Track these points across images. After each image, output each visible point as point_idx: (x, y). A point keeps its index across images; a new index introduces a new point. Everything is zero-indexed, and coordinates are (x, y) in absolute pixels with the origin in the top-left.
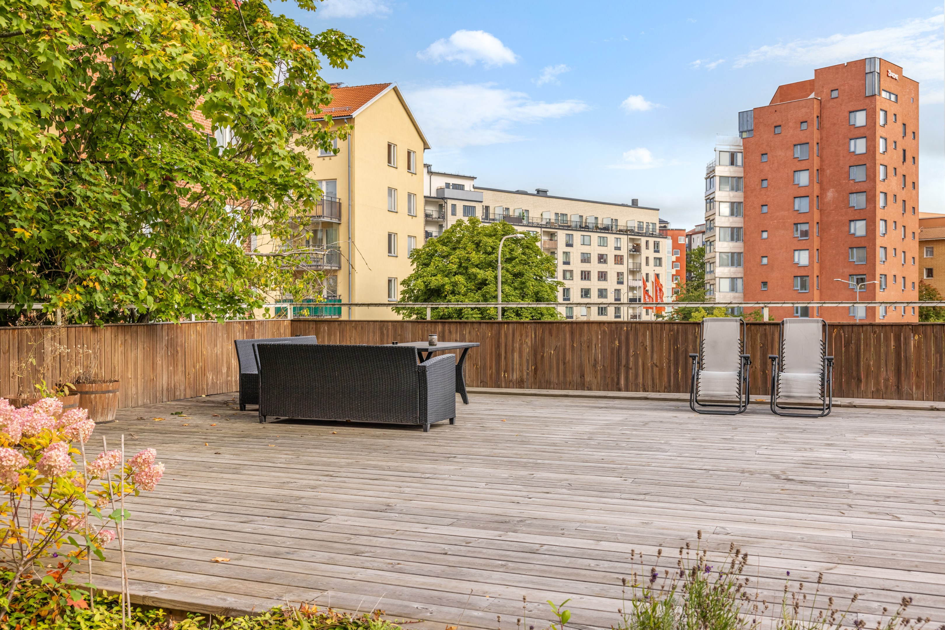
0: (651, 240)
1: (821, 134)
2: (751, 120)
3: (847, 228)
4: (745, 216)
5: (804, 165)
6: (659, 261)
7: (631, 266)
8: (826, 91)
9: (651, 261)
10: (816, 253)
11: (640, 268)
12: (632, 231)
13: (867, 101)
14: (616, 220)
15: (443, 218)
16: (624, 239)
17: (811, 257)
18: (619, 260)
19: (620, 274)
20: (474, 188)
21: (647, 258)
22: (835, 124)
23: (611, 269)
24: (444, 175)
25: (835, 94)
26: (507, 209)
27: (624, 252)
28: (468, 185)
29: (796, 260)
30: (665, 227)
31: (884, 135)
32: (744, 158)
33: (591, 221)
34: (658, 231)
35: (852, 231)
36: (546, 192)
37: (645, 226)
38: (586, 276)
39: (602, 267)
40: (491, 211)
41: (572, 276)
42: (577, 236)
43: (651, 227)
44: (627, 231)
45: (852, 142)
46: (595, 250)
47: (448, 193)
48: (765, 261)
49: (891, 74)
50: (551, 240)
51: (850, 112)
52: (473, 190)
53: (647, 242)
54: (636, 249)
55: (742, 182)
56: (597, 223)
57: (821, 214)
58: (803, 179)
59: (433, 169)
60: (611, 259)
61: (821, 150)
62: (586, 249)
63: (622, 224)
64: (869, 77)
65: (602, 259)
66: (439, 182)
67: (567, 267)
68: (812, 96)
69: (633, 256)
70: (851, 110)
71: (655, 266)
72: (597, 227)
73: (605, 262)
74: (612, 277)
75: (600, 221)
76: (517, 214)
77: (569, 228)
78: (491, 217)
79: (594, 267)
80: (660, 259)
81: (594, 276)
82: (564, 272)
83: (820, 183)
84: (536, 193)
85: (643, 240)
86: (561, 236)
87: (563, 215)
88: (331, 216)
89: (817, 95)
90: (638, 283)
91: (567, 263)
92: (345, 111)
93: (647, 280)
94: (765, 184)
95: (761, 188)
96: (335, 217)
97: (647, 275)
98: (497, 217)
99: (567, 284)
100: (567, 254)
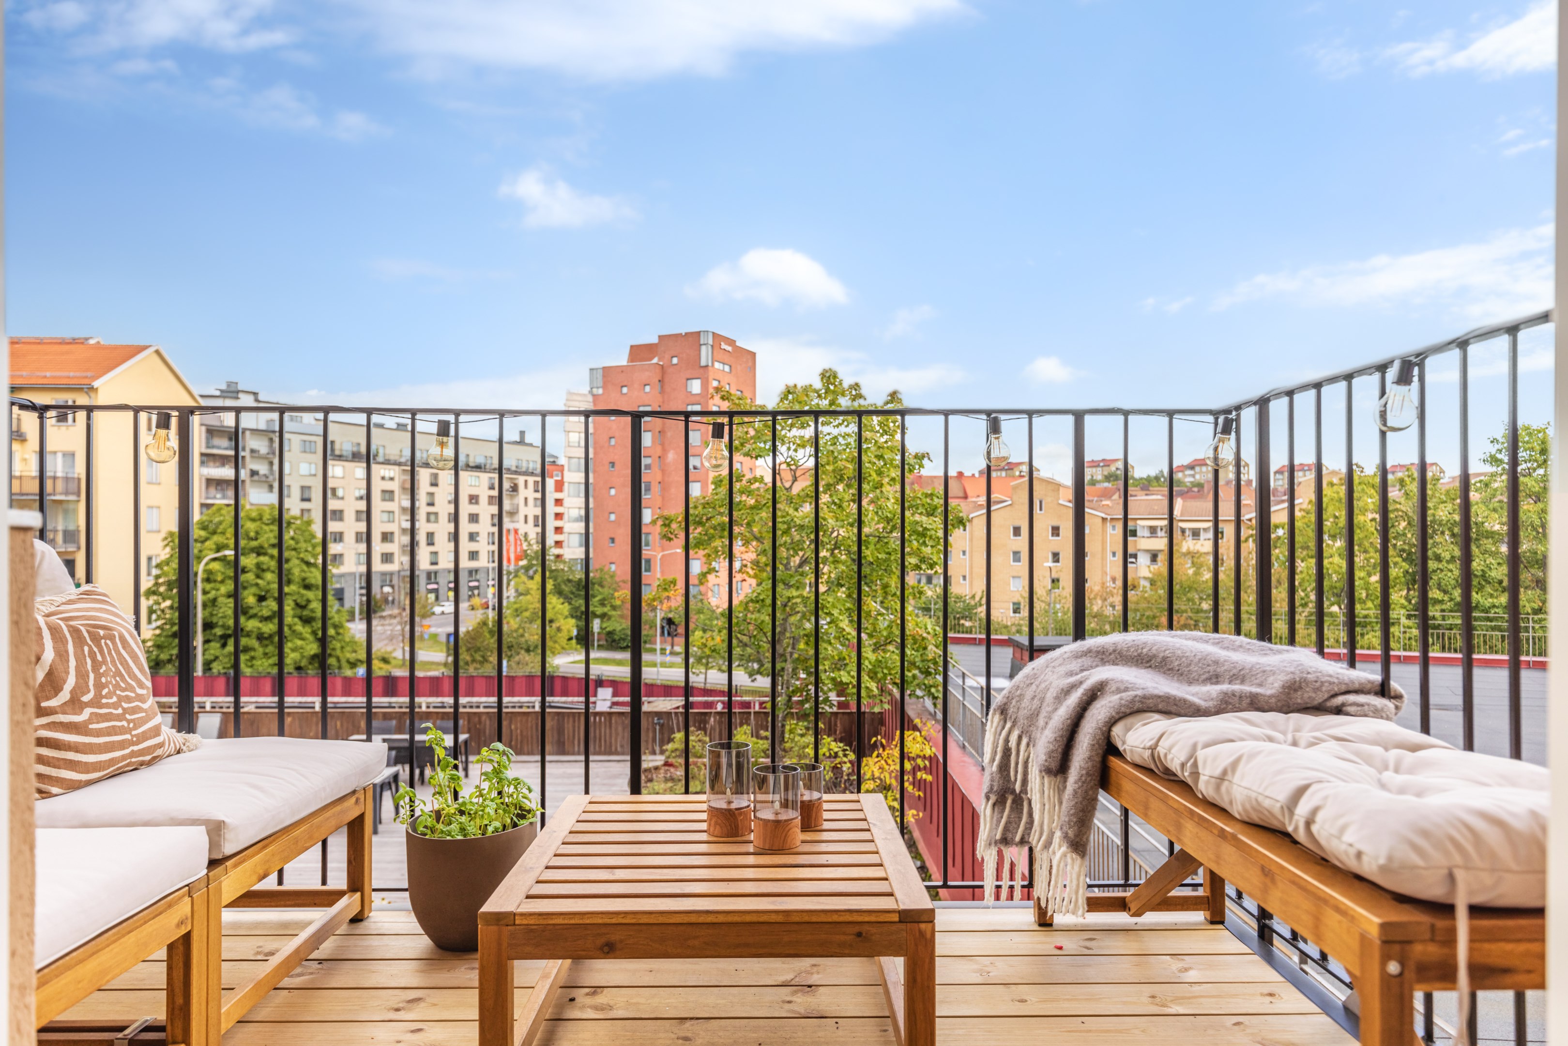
0: (531, 480)
1: (663, 397)
2: (600, 377)
4: (594, 472)
5: (647, 427)
7: (507, 507)
8: (667, 356)
9: (530, 502)
10: (658, 511)
11: (518, 509)
12: (508, 469)
13: (701, 371)
14: (491, 458)
15: (273, 454)
17: (653, 515)
18: (493, 500)
19: (494, 516)
20: (315, 419)
21: (526, 499)
22: (674, 389)
23: (484, 510)
25: (675, 361)
26: (358, 444)
27: (499, 492)
30: (554, 461)
35: (690, 492)
37: (524, 466)
38: (453, 518)
39: (473, 509)
40: (336, 446)
41: (436, 518)
42: (444, 475)
43: (530, 466)
46: (464, 491)
48: (613, 517)
49: (724, 346)
50: (412, 479)
51: (687, 379)
53: (526, 482)
54: (514, 488)
55: (591, 438)
56: (467, 461)
57: (662, 474)
60: (483, 500)
64: (703, 347)
65: (474, 499)
67: (431, 509)
68: (655, 360)
69: (511, 496)
70: (688, 377)
71: (536, 507)
72: (468, 466)
73: (477, 503)
74: (485, 519)
75: (470, 459)
77: (433, 466)
78: (336, 453)
79: (464, 509)
81: (464, 518)
82: (429, 514)
83: (662, 444)
84: (394, 426)
85: (521, 480)
86: (424, 475)
88: (67, 493)
89: (659, 360)
90: (516, 525)
91: (431, 504)
92: (86, 377)
93: (526, 522)
94: (613, 442)
95: (610, 446)
96: (73, 494)
97: (526, 517)
98: (344, 453)
99: (431, 527)
100: (431, 494)
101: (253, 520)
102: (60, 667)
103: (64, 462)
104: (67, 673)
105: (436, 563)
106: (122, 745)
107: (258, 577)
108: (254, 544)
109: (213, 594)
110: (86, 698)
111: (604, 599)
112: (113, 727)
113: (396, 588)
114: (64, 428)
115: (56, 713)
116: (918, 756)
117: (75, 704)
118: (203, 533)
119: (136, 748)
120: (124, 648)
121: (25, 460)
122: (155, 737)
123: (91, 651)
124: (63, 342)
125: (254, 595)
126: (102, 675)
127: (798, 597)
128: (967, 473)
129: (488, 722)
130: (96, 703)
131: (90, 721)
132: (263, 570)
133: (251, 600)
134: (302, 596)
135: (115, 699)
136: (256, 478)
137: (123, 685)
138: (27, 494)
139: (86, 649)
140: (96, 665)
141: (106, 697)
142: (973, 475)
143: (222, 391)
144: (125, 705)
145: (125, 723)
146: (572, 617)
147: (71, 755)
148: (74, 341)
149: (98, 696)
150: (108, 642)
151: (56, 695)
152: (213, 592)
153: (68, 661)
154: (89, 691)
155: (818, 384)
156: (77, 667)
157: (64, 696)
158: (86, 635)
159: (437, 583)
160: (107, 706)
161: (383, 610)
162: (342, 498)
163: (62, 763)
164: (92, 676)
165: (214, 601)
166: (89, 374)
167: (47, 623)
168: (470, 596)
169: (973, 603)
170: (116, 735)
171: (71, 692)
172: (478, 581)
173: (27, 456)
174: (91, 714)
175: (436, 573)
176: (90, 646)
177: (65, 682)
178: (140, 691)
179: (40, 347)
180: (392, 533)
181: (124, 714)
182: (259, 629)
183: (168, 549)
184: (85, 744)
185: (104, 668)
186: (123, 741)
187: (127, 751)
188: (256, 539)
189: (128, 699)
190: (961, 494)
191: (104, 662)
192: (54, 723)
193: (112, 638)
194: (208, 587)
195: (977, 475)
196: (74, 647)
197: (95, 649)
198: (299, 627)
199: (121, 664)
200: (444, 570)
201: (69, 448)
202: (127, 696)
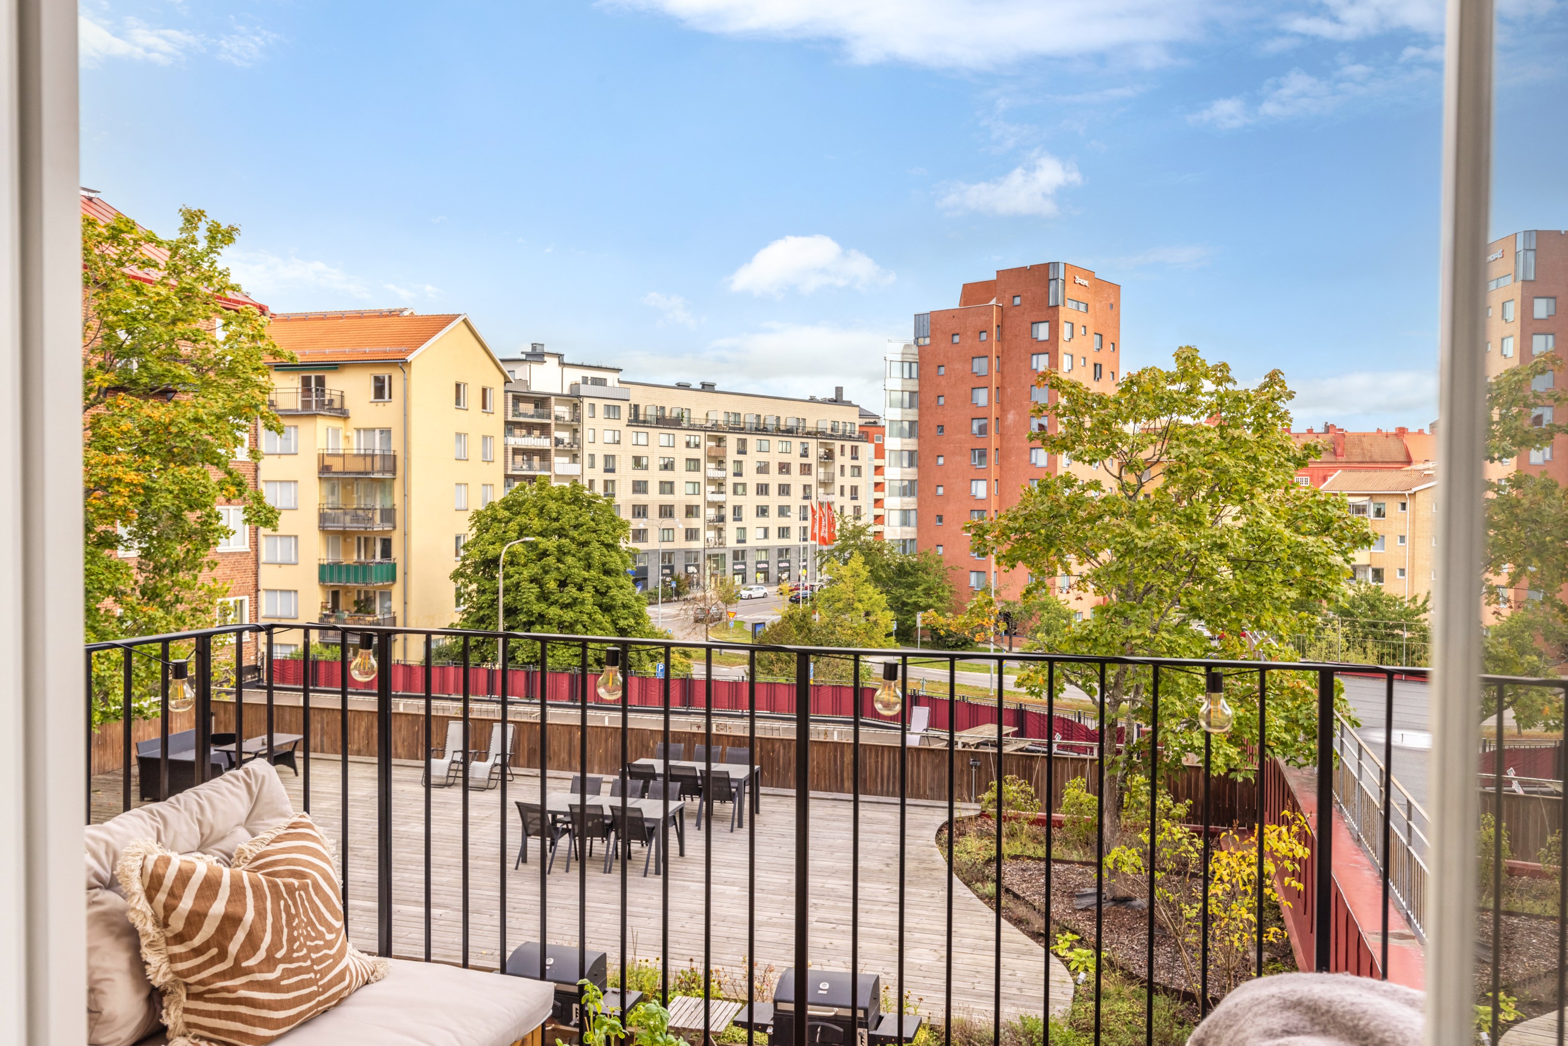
0: (848, 445)
1: (1002, 346)
2: (927, 326)
3: (1027, 457)
4: (919, 438)
5: (983, 382)
6: (857, 471)
7: (822, 477)
8: (1008, 296)
9: (848, 471)
10: (994, 485)
11: (833, 479)
12: (823, 433)
13: (1050, 312)
14: (804, 420)
15: (579, 420)
16: (812, 444)
17: (989, 489)
18: (806, 469)
19: (806, 487)
20: (620, 382)
21: (842, 467)
22: (1016, 336)
23: (796, 480)
24: (582, 366)
25: (1017, 301)
26: (663, 408)
27: (812, 459)
28: (612, 379)
29: (973, 492)
30: (875, 423)
31: (1070, 351)
32: (920, 369)
33: (771, 422)
34: (857, 433)
35: (1033, 461)
36: (713, 386)
37: (841, 428)
38: (763, 489)
39: (784, 479)
40: (641, 411)
41: (744, 490)
42: (752, 441)
43: (848, 428)
44: (817, 433)
45: (1035, 357)
46: (774, 459)
47: (584, 390)
48: (941, 491)
49: (1079, 280)
50: (718, 446)
51: (1033, 323)
52: (617, 385)
53: (842, 447)
54: (829, 455)
55: (916, 396)
56: (778, 424)
57: (1001, 440)
58: (982, 397)
59: (566, 360)
60: (795, 469)
61: (1002, 364)
62: (763, 457)
63: (810, 425)
64: (1053, 283)
65: (784, 468)
66: (575, 376)
67: (738, 480)
68: (994, 301)
69: (825, 465)
70: (1034, 320)
71: (853, 476)
72: (778, 430)
73: (788, 472)
74: (797, 491)
75: (782, 422)
76: (674, 415)
77: (742, 430)
78: (641, 418)
79: (774, 479)
80: (859, 468)
81: (774, 490)
82: (735, 485)
83: (1001, 403)
84: (700, 387)
85: (837, 445)
86: (732, 440)
87: (735, 414)
88: (383, 471)
89: (998, 301)
90: (830, 498)
91: (738, 474)
92: (401, 351)
93: (842, 494)
94: (942, 401)
95: (938, 405)
96: (389, 471)
97: (842, 487)
98: (648, 418)
99: (738, 500)
100: (739, 463)
101: (557, 500)
102: (259, 926)
103: (381, 439)
104: (265, 931)
105: (744, 541)
106: (309, 997)
107: (559, 560)
108: (556, 525)
109: (515, 579)
110: (279, 955)
111: (930, 589)
112: (302, 980)
113: (701, 567)
114: (381, 405)
115: (254, 972)
116: (1285, 857)
117: (270, 962)
118: (507, 513)
119: (321, 998)
120: (316, 894)
121: (347, 437)
122: (340, 982)
123: (287, 907)
124: (381, 315)
125: (555, 580)
126: (295, 928)
127: (1139, 637)
128: (1413, 429)
129: (782, 751)
130: (288, 959)
131: (282, 978)
132: (564, 554)
133: (552, 585)
134: (602, 582)
135: (305, 951)
136: (561, 447)
137: (313, 934)
138: (349, 473)
139: (282, 903)
140: (290, 918)
141: (297, 951)
142: (1421, 432)
143: (528, 355)
144: (314, 956)
145: (312, 975)
146: (892, 608)
147: (265, 1013)
148: (391, 314)
149: (291, 950)
150: (302, 893)
151: (254, 954)
152: (517, 576)
153: (265, 919)
154: (282, 947)
155: (1172, 367)
156: (273, 924)
157: (261, 954)
158: (283, 888)
159: (745, 564)
160: (298, 959)
161: (688, 593)
162: (646, 468)
163: (256, 1021)
164: (285, 930)
165: (518, 585)
166: (403, 348)
167: (250, 882)
168: (779, 579)
169: (1412, 607)
170: (304, 988)
171: (267, 951)
172: (789, 562)
173: (349, 434)
174: (284, 970)
175: (743, 552)
176: (285, 900)
177: (262, 940)
178: (329, 937)
179: (360, 321)
180: (698, 506)
181: (312, 966)
182: (561, 616)
183: (474, 530)
184: (276, 1001)
185: (297, 921)
186: (310, 993)
187: (313, 1003)
188: (557, 520)
189: (317, 949)
190: (1402, 458)
191: (297, 915)
192: (251, 982)
193: (305, 888)
194: (511, 570)
195: (1427, 431)
196: (272, 903)
197: (290, 903)
198: (599, 617)
199: (313, 912)
200: (752, 548)
201: (385, 425)
202: (316, 945)
